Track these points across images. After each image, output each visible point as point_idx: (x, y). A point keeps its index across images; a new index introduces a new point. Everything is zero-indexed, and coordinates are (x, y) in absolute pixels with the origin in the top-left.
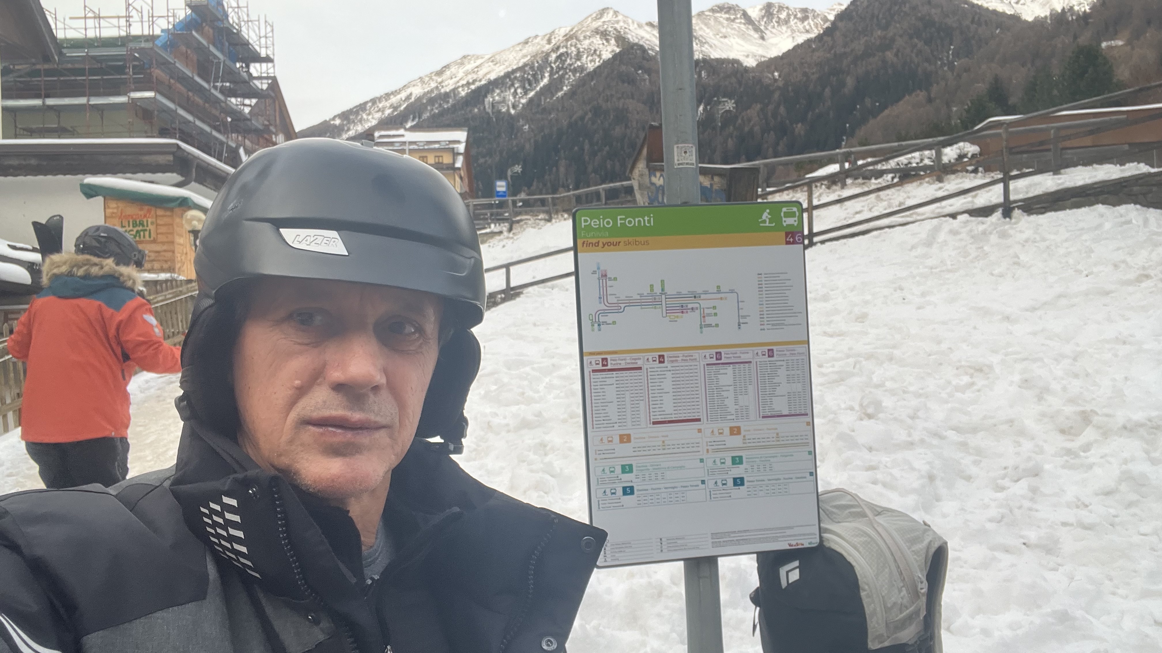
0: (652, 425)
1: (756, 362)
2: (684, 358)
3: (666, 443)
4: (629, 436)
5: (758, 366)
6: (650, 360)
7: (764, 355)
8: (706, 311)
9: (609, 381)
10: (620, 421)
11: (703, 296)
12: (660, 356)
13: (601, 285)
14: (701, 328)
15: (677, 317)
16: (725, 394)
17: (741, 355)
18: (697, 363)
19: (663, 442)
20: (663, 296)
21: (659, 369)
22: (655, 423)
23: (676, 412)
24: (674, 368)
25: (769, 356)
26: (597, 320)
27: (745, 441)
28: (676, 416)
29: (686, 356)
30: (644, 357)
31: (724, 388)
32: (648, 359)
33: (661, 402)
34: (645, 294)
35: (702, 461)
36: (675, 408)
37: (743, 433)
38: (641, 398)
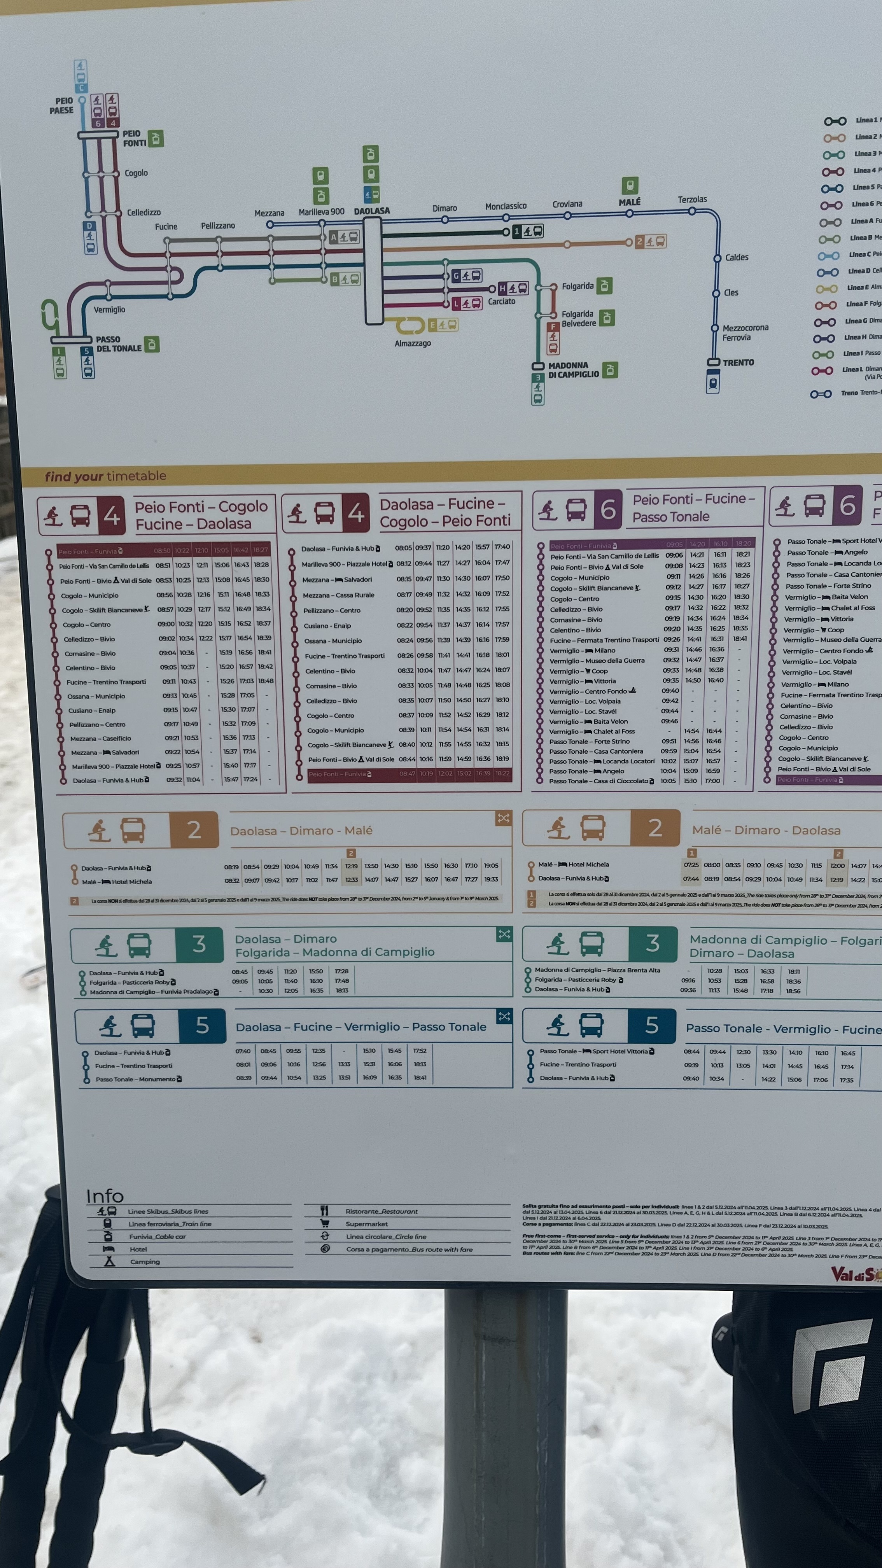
0: (305, 785)
1: (777, 543)
2: (455, 513)
3: (364, 856)
4: (209, 821)
5: (783, 559)
6: (308, 514)
7: (817, 511)
8: (568, 301)
9: (129, 595)
10: (174, 759)
11: (554, 230)
12: (349, 500)
13: (93, 167)
14: (537, 379)
15: (433, 326)
16: (623, 676)
17: (709, 508)
18: (513, 538)
19: (351, 852)
20: (372, 226)
21: (344, 557)
22: (318, 776)
23: (408, 737)
24: (405, 556)
25: (839, 519)
26: (77, 330)
27: (691, 872)
28: (409, 752)
29: (465, 505)
30: (279, 501)
31: (622, 651)
32: (296, 511)
33: (349, 694)
34: (292, 215)
35: (505, 934)
36: (408, 723)
37: (687, 838)
38: (266, 674)
